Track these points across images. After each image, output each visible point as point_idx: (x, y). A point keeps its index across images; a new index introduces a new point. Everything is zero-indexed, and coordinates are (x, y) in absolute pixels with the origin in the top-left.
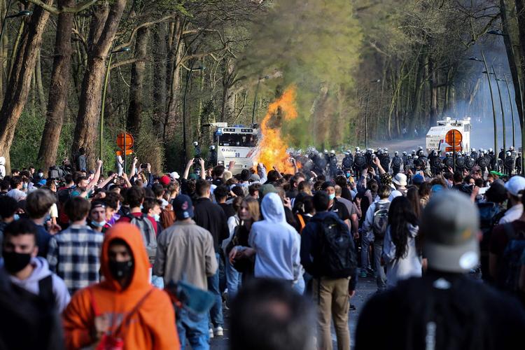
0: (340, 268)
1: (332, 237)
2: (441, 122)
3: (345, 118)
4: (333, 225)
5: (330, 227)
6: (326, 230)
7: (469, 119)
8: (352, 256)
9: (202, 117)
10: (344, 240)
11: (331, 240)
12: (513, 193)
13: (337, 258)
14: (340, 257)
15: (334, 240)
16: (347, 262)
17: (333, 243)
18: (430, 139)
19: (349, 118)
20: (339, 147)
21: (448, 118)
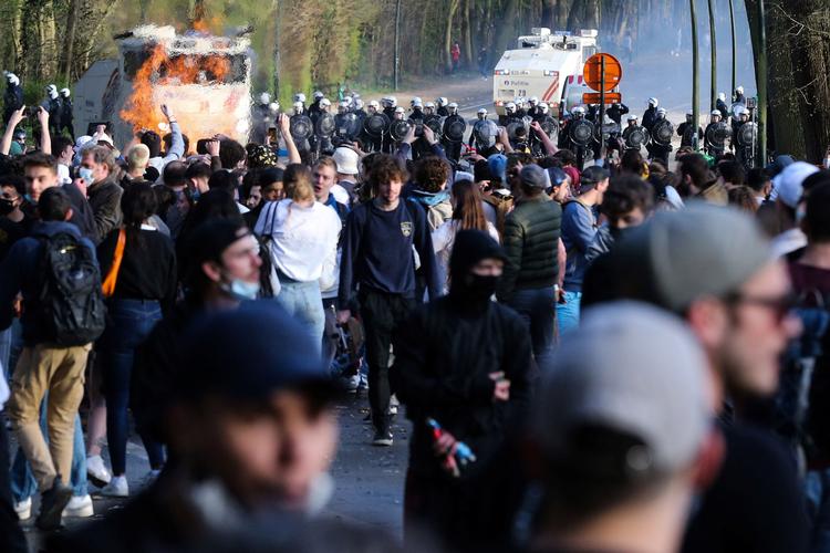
0: (72, 327)
1: (62, 268)
2: (528, 39)
3: (349, 23)
4: (69, 248)
5: (63, 251)
6: (54, 256)
7: (594, 33)
8: (96, 307)
9: (26, 12)
10: (86, 277)
11: (61, 274)
12: (787, 202)
13: (69, 308)
14: (73, 307)
15: (66, 274)
16: (85, 315)
17: (64, 280)
18: (504, 78)
19: (357, 23)
20: (334, 89)
21: (545, 31)
